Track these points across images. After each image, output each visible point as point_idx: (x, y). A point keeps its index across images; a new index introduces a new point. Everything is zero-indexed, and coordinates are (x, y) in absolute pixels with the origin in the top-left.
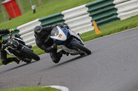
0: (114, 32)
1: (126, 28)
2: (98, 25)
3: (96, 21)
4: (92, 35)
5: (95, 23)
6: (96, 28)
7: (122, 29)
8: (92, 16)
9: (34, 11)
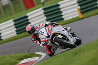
9: (43, 4)
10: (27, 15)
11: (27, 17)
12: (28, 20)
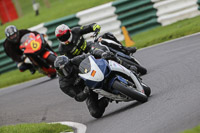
2: (130, 33)
3: (126, 27)
6: (128, 36)
8: (122, 20)
9: (37, 13)
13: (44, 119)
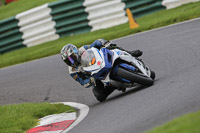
0: (158, 25)
1: (175, 21)
2: (135, 15)
3: (131, 9)
4: (125, 29)
5: (129, 12)
6: (132, 19)
7: (168, 22)
10: (17, 17)
11: (17, 21)
12: (19, 27)
13: (46, 99)
